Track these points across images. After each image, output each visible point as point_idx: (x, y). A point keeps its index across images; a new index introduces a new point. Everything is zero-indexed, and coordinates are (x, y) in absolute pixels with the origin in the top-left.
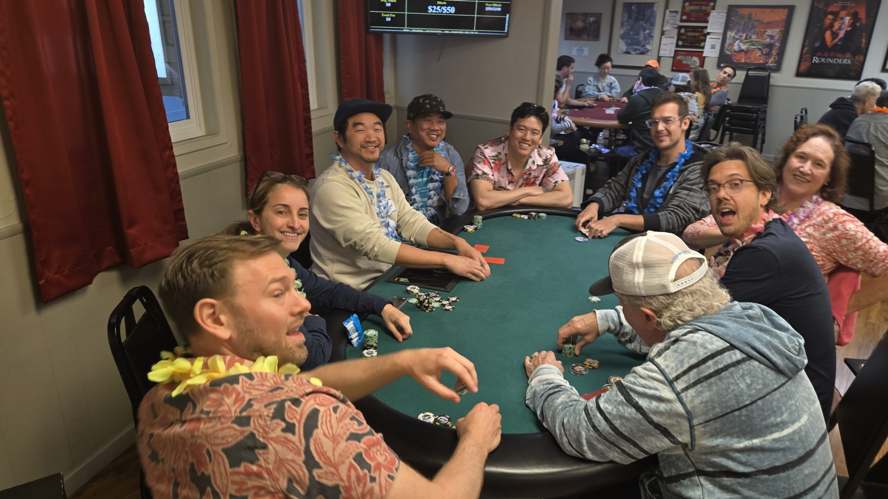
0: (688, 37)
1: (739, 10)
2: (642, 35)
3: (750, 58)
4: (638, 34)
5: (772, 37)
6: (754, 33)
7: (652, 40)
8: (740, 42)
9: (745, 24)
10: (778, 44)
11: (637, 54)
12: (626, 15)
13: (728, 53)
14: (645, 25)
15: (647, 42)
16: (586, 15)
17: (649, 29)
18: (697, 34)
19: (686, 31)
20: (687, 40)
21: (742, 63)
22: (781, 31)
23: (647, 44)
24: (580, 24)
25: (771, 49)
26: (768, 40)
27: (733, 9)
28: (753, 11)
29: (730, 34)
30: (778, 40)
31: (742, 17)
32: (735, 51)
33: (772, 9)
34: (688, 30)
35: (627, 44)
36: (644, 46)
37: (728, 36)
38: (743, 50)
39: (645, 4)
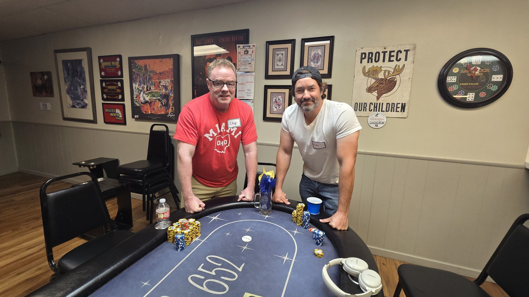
0: (109, 90)
1: (136, 61)
2: (79, 90)
3: (154, 109)
4: (77, 90)
5: (166, 87)
6: (152, 84)
7: (87, 95)
8: (144, 93)
9: (144, 76)
10: (172, 95)
11: (80, 108)
12: (66, 72)
13: (138, 105)
14: (79, 81)
15: (84, 96)
16: (43, 74)
17: (83, 85)
18: (114, 87)
19: (106, 85)
20: (108, 93)
21: (149, 115)
22: (171, 81)
23: (85, 99)
24: (39, 82)
25: (168, 101)
26: (164, 90)
27: (132, 61)
28: (147, 62)
29: (135, 86)
30: (171, 90)
31: (140, 69)
32: (141, 102)
33: (161, 59)
34: (107, 83)
35: (72, 98)
36: (82, 100)
37: (134, 88)
38: (147, 102)
39: (75, 60)
